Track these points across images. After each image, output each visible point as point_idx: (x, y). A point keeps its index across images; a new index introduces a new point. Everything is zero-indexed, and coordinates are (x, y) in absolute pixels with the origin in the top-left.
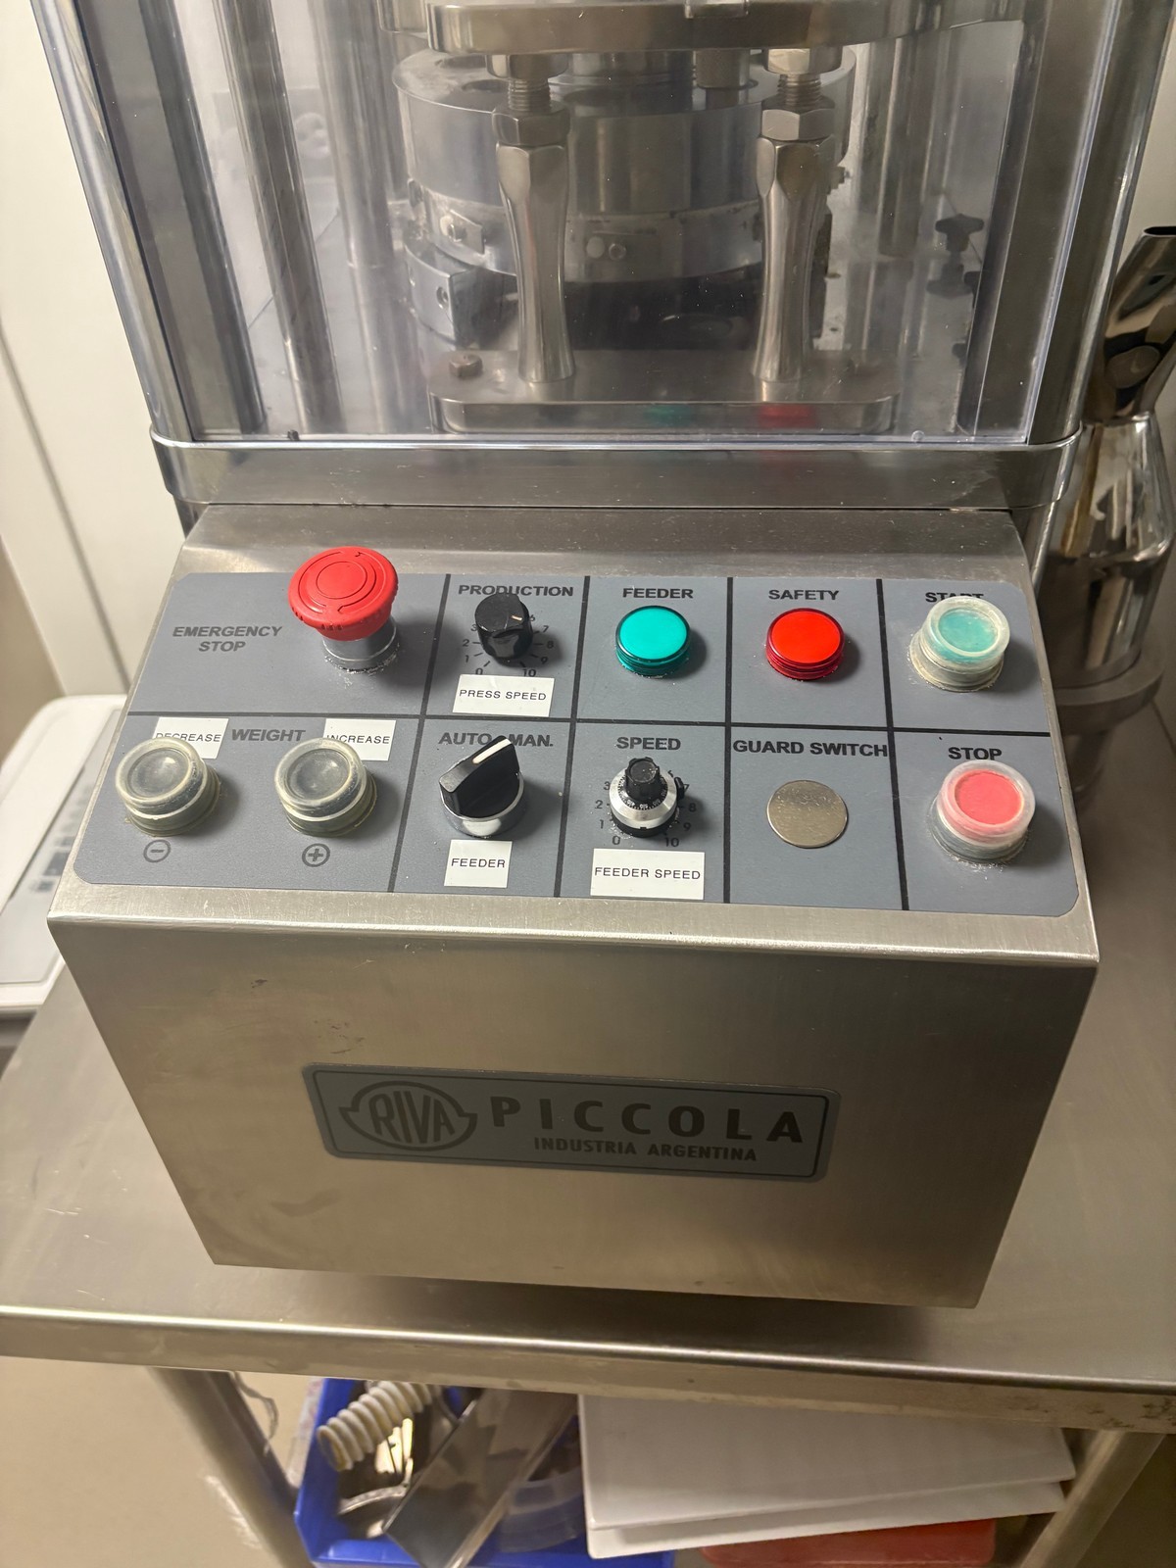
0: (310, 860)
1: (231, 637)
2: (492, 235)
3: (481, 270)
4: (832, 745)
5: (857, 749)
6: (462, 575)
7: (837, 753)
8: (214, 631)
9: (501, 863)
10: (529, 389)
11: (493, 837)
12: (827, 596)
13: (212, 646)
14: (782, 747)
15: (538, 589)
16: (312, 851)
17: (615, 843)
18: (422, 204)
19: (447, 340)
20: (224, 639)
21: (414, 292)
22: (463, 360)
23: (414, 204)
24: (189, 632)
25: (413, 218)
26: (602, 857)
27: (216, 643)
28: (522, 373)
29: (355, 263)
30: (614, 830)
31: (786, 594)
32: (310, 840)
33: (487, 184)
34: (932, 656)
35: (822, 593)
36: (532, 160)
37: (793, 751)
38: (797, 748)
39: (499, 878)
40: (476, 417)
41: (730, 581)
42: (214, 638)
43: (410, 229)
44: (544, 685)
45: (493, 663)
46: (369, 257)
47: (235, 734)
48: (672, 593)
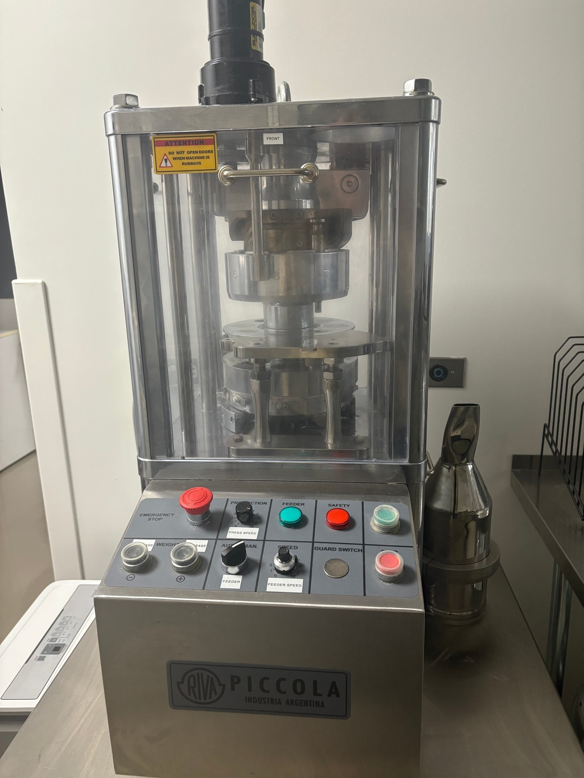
0: (178, 580)
1: (158, 517)
2: (248, 402)
3: (245, 412)
4: (345, 549)
5: (353, 550)
6: (232, 499)
7: (347, 551)
8: (153, 515)
9: (239, 582)
10: (258, 445)
11: (237, 574)
12: (346, 506)
13: (152, 519)
14: (330, 549)
15: (256, 503)
16: (179, 578)
17: (275, 576)
18: (228, 394)
19: (233, 432)
20: (156, 517)
21: (223, 419)
22: (237, 437)
23: (225, 393)
24: (145, 515)
25: (224, 397)
26: (271, 580)
27: (153, 518)
28: (255, 440)
29: (204, 410)
30: (275, 572)
31: (334, 505)
32: (179, 575)
33: (248, 389)
34: (376, 523)
35: (345, 505)
36: (260, 383)
37: (333, 550)
38: (334, 549)
39: (237, 586)
40: (240, 453)
41: (316, 501)
42: (153, 517)
43: (223, 401)
44: (256, 530)
45: (240, 524)
46: (209, 408)
47: (157, 544)
48: (298, 504)
